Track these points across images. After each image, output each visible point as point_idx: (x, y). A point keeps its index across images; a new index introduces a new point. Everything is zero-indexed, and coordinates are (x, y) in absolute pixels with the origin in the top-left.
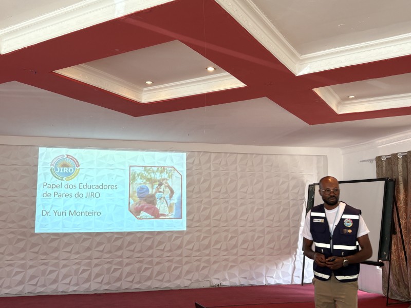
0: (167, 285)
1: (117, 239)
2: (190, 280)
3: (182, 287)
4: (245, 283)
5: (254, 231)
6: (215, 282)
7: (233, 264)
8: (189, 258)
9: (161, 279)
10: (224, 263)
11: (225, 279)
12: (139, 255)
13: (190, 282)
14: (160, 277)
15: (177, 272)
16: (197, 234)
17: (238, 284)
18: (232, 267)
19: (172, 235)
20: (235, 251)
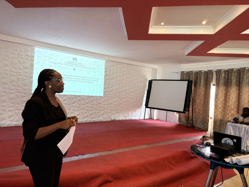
0: (94, 120)
1: (73, 98)
2: (103, 117)
3: (100, 120)
4: (123, 119)
5: (128, 97)
6: (113, 118)
7: (120, 111)
8: (103, 108)
9: (92, 117)
10: (117, 111)
11: (117, 117)
12: (83, 106)
13: (103, 118)
14: (91, 116)
15: (98, 114)
16: (107, 98)
17: (121, 119)
18: (120, 112)
19: (97, 98)
20: (121, 106)
